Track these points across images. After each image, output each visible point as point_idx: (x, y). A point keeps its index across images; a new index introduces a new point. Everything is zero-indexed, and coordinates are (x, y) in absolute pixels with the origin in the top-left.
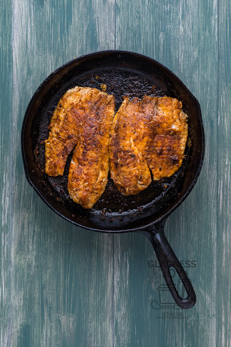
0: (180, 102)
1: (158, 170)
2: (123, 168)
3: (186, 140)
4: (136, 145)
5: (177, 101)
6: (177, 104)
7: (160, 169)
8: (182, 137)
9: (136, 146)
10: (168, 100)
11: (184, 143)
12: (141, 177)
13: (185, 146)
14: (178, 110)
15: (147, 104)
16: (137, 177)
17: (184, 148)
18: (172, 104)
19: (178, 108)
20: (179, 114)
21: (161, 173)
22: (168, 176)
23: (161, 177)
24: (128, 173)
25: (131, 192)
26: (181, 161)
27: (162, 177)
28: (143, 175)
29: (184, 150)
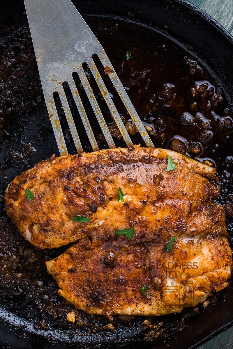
0: (226, 284)
1: (70, 267)
2: (62, 193)
3: (147, 313)
4: (115, 209)
5: (227, 277)
6: (221, 279)
7: (71, 271)
8: (150, 305)
9: (115, 211)
10: (226, 257)
11: (139, 311)
12: (47, 231)
13: (134, 313)
14: (208, 283)
15: (210, 217)
16: (48, 223)
17: (130, 314)
18: (219, 268)
19: (212, 282)
20: (201, 288)
21: (65, 273)
22: (60, 291)
23: (56, 275)
24: (52, 204)
25: (11, 209)
26: (99, 311)
27: (57, 277)
28: (51, 233)
29: (124, 313)
